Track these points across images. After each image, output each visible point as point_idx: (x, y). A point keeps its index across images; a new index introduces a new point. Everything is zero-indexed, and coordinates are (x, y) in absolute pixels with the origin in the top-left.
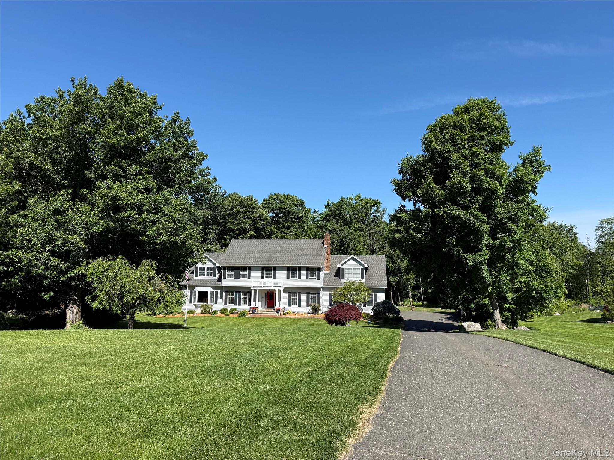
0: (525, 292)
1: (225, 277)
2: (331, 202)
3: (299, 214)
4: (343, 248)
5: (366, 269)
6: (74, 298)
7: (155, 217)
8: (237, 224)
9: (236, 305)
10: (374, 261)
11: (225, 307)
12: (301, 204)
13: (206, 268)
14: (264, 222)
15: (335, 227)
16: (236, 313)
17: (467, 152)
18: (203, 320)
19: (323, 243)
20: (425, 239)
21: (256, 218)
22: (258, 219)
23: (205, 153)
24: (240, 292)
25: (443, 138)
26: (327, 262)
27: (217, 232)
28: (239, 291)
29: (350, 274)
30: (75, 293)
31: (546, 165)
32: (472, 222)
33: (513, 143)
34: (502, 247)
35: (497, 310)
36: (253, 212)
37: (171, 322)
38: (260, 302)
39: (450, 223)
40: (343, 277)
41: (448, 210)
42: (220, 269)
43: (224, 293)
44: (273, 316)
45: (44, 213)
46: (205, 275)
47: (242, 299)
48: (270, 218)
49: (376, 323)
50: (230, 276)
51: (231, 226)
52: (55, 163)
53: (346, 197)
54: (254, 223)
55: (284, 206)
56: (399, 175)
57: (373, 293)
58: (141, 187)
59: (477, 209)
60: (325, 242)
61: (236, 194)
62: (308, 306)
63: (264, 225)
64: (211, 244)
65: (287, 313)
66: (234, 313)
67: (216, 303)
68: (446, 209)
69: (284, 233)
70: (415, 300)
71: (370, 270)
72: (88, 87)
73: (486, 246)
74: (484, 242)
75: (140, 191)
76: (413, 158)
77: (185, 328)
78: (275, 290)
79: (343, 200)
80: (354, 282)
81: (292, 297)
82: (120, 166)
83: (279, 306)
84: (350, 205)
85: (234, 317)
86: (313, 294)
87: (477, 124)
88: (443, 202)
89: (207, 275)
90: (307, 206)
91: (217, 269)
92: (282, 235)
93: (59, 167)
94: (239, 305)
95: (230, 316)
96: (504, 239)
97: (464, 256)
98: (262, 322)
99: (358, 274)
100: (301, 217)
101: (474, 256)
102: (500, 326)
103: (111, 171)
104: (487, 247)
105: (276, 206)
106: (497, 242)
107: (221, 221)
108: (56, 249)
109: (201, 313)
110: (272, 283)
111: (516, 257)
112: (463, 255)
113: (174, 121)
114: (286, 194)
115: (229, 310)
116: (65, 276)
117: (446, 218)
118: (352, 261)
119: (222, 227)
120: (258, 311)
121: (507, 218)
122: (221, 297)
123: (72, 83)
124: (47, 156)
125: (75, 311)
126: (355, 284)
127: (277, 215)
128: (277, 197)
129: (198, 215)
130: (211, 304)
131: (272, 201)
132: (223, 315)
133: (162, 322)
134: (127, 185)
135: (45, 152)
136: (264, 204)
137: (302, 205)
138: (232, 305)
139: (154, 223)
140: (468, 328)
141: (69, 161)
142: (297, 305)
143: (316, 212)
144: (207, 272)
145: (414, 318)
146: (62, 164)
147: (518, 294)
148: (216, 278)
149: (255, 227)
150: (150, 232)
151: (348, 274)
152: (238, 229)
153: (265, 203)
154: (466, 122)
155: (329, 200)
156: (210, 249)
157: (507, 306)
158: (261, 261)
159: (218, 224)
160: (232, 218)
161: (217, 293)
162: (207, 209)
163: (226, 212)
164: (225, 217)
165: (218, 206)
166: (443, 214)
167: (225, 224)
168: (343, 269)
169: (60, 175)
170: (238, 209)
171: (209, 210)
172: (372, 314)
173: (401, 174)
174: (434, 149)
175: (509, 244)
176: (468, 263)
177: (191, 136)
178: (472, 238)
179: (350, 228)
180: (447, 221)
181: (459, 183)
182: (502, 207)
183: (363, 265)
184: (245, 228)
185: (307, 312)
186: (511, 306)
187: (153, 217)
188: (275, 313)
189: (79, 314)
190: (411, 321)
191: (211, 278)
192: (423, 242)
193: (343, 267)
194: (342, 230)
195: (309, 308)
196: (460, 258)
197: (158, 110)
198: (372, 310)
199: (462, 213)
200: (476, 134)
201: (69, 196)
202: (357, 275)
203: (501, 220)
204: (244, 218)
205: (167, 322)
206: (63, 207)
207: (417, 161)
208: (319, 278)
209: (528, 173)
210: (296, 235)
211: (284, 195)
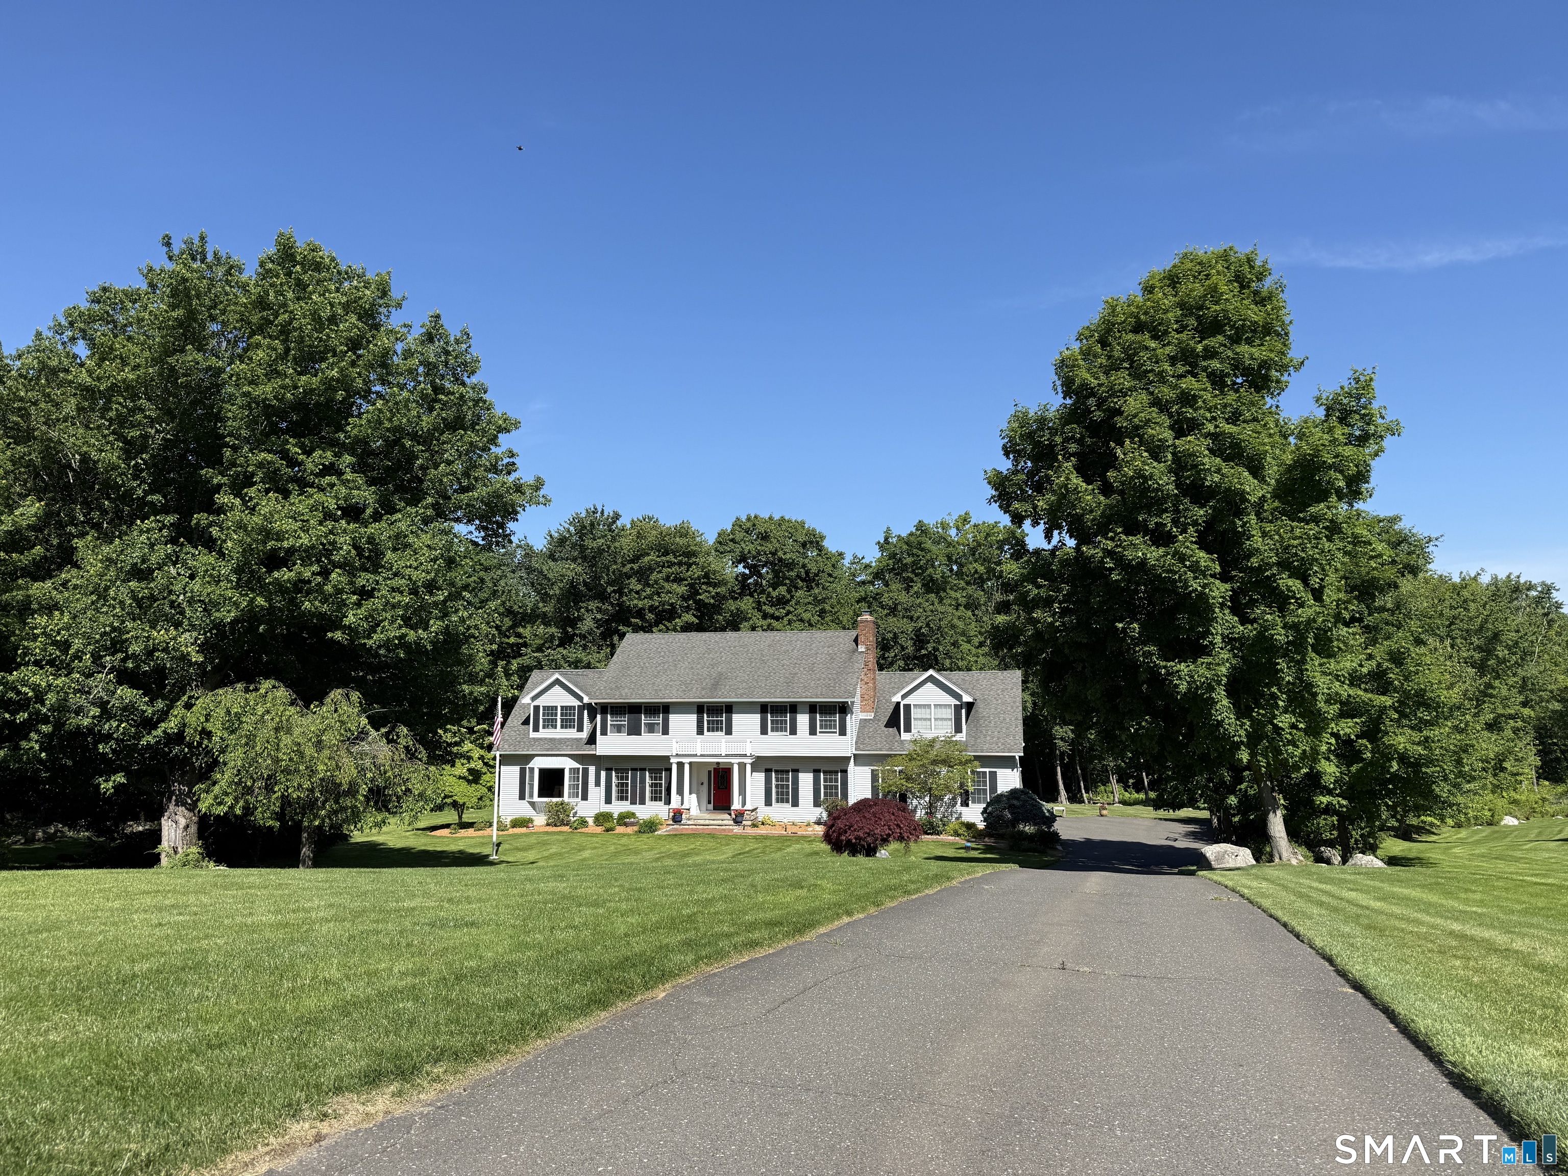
0: (1371, 763)
1: (604, 733)
2: (895, 532)
3: (809, 566)
4: (923, 652)
5: (970, 706)
6: (180, 790)
7: (368, 580)
8: (650, 597)
9: (633, 802)
10: (992, 685)
11: (606, 808)
12: (814, 541)
13: (559, 709)
14: (722, 590)
15: (903, 597)
16: (632, 824)
17: (1166, 393)
18: (544, 844)
19: (856, 641)
20: (1063, 624)
21: (699, 578)
22: (703, 583)
23: (513, 415)
24: (645, 770)
25: (1109, 357)
26: (868, 690)
27: (599, 616)
28: (643, 766)
29: (925, 719)
30: (182, 776)
31: (1388, 418)
32: (1180, 577)
33: (1302, 363)
34: (1264, 642)
35: (1275, 812)
36: (689, 565)
37: (462, 848)
38: (694, 796)
39: (1123, 580)
40: (908, 729)
41: (1117, 546)
42: (592, 710)
43: (603, 774)
44: (724, 830)
45: (102, 575)
46: (556, 728)
47: (648, 789)
48: (736, 579)
49: (988, 849)
50: (619, 729)
51: (635, 602)
52: (131, 449)
53: (931, 521)
54: (694, 591)
55: (769, 547)
56: (1004, 458)
57: (987, 770)
58: (332, 504)
59: (1192, 542)
60: (861, 639)
61: (650, 519)
62: (817, 804)
63: (720, 598)
64: (585, 647)
65: (763, 824)
66: (626, 825)
67: (585, 797)
68: (1110, 545)
69: (773, 617)
70: (1129, 787)
71: (980, 707)
72: (210, 258)
73: (1223, 641)
74: (1218, 629)
75: (328, 515)
76: (1031, 414)
77: (492, 864)
78: (732, 764)
79: (921, 527)
80: (933, 741)
81: (777, 780)
82: (285, 455)
83: (744, 804)
84: (941, 539)
85: (624, 835)
86: (831, 772)
87: (1198, 318)
88: (1103, 528)
89: (562, 727)
90: (831, 545)
91: (586, 712)
92: (765, 623)
93: (142, 459)
94: (643, 802)
95: (616, 832)
96: (1267, 621)
97: (1165, 667)
98: (692, 846)
99: (946, 719)
100: (817, 575)
101: (1192, 667)
102: (1285, 855)
103: (260, 465)
104: (1227, 644)
105: (751, 547)
106: (1249, 630)
107: (610, 589)
108: (130, 665)
109: (548, 825)
110: (723, 744)
111: (1307, 670)
112: (1163, 663)
113: (430, 338)
114: (777, 517)
115: (616, 816)
116: (154, 733)
117: (1111, 569)
118: (929, 684)
119: (612, 604)
120: (689, 819)
121: (1278, 564)
122: (598, 784)
123: (165, 249)
124: (113, 433)
125: (182, 822)
126: (937, 746)
127: (755, 570)
128: (754, 525)
129: (550, 576)
130: (571, 800)
131: (743, 534)
132: (599, 829)
133: (439, 849)
134: (300, 501)
135: (107, 423)
136: (720, 543)
137: (817, 542)
138: (624, 803)
139: (365, 594)
140: (1217, 860)
141: (167, 445)
142: (788, 802)
143: (856, 560)
144: (562, 720)
145: (1097, 835)
146: (147, 453)
147: (1354, 769)
148: (584, 735)
149: (696, 602)
150: (351, 619)
151: (920, 719)
152: (652, 609)
153: (724, 542)
154: (1166, 311)
155: (888, 529)
156: (580, 661)
157: (1325, 799)
158: (694, 690)
159: (602, 596)
160: (639, 581)
161: (586, 772)
162: (574, 560)
163: (624, 565)
164: (619, 581)
165: (600, 551)
166: (1102, 558)
167: (621, 596)
168: (908, 707)
169: (143, 481)
170: (652, 557)
171: (579, 561)
172: (981, 826)
173: (1011, 456)
174: (1084, 386)
175: (1280, 636)
176: (1176, 686)
177: (473, 372)
178: (1182, 619)
179: (941, 600)
180: (1115, 577)
181: (1140, 474)
182: (1264, 534)
183: (958, 697)
184: (672, 604)
185: (813, 819)
186: (1335, 802)
187: (363, 580)
188: (732, 822)
189: (193, 829)
190: (1089, 844)
191: (572, 733)
192: (1060, 631)
193: (906, 701)
194: (920, 605)
195: (819, 810)
196: (1153, 672)
197: (393, 310)
198: (982, 813)
199: (1153, 554)
200: (1192, 343)
201: (165, 532)
202: (945, 723)
203: (1260, 570)
204: (667, 579)
205: (453, 848)
206: (149, 560)
207: (1042, 421)
208: (843, 732)
209: (1334, 441)
210: (802, 620)
211: (771, 518)
